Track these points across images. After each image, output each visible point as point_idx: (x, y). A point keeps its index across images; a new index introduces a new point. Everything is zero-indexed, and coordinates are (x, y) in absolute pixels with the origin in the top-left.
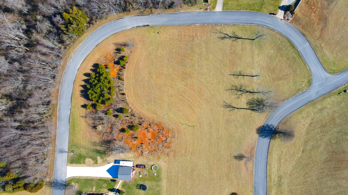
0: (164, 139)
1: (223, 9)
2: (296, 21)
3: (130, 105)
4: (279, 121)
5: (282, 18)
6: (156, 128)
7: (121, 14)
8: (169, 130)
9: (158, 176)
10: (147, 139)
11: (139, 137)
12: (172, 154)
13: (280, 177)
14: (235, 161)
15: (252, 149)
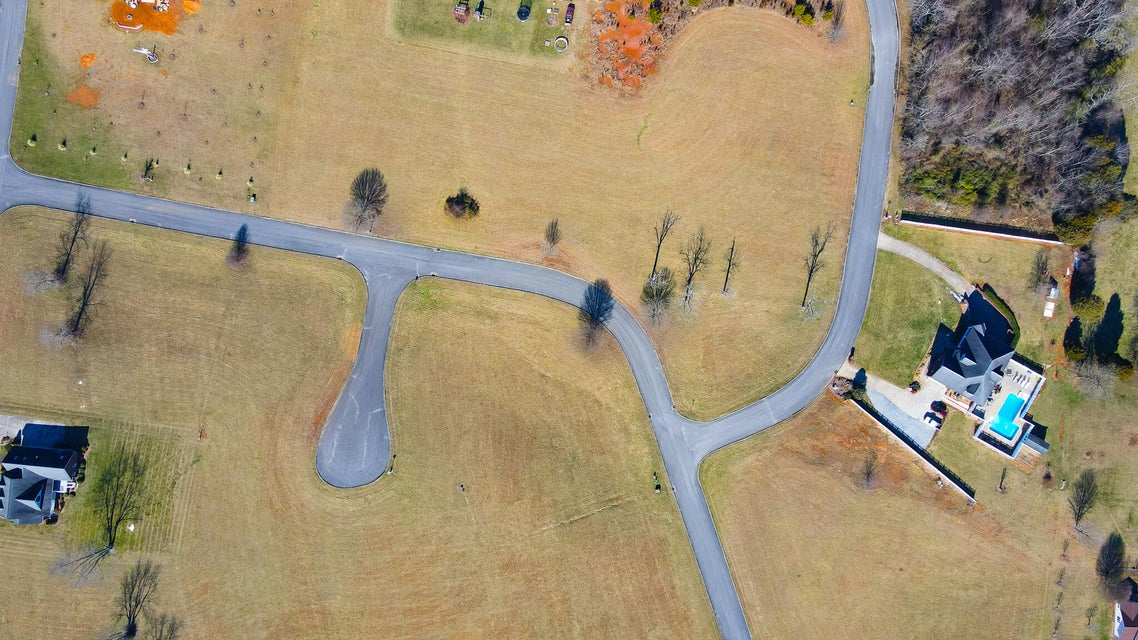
0: (621, 75)
1: (880, 250)
2: (829, 403)
3: (705, 13)
4: (617, 335)
5: (839, 374)
6: (648, 59)
7: (906, 26)
8: (638, 87)
9: (542, 48)
10: (626, 37)
11: (634, 21)
12: (585, 85)
13: (495, 317)
14: (547, 222)
15: (567, 266)
